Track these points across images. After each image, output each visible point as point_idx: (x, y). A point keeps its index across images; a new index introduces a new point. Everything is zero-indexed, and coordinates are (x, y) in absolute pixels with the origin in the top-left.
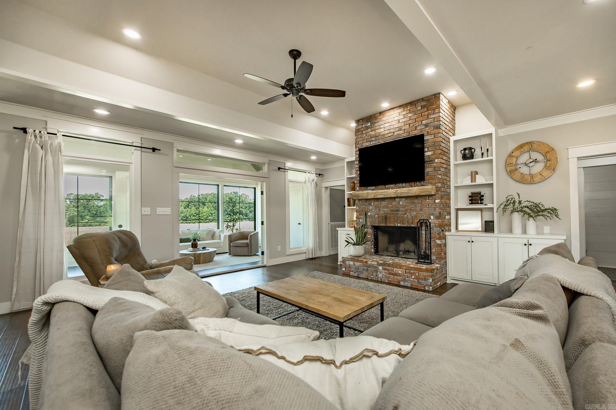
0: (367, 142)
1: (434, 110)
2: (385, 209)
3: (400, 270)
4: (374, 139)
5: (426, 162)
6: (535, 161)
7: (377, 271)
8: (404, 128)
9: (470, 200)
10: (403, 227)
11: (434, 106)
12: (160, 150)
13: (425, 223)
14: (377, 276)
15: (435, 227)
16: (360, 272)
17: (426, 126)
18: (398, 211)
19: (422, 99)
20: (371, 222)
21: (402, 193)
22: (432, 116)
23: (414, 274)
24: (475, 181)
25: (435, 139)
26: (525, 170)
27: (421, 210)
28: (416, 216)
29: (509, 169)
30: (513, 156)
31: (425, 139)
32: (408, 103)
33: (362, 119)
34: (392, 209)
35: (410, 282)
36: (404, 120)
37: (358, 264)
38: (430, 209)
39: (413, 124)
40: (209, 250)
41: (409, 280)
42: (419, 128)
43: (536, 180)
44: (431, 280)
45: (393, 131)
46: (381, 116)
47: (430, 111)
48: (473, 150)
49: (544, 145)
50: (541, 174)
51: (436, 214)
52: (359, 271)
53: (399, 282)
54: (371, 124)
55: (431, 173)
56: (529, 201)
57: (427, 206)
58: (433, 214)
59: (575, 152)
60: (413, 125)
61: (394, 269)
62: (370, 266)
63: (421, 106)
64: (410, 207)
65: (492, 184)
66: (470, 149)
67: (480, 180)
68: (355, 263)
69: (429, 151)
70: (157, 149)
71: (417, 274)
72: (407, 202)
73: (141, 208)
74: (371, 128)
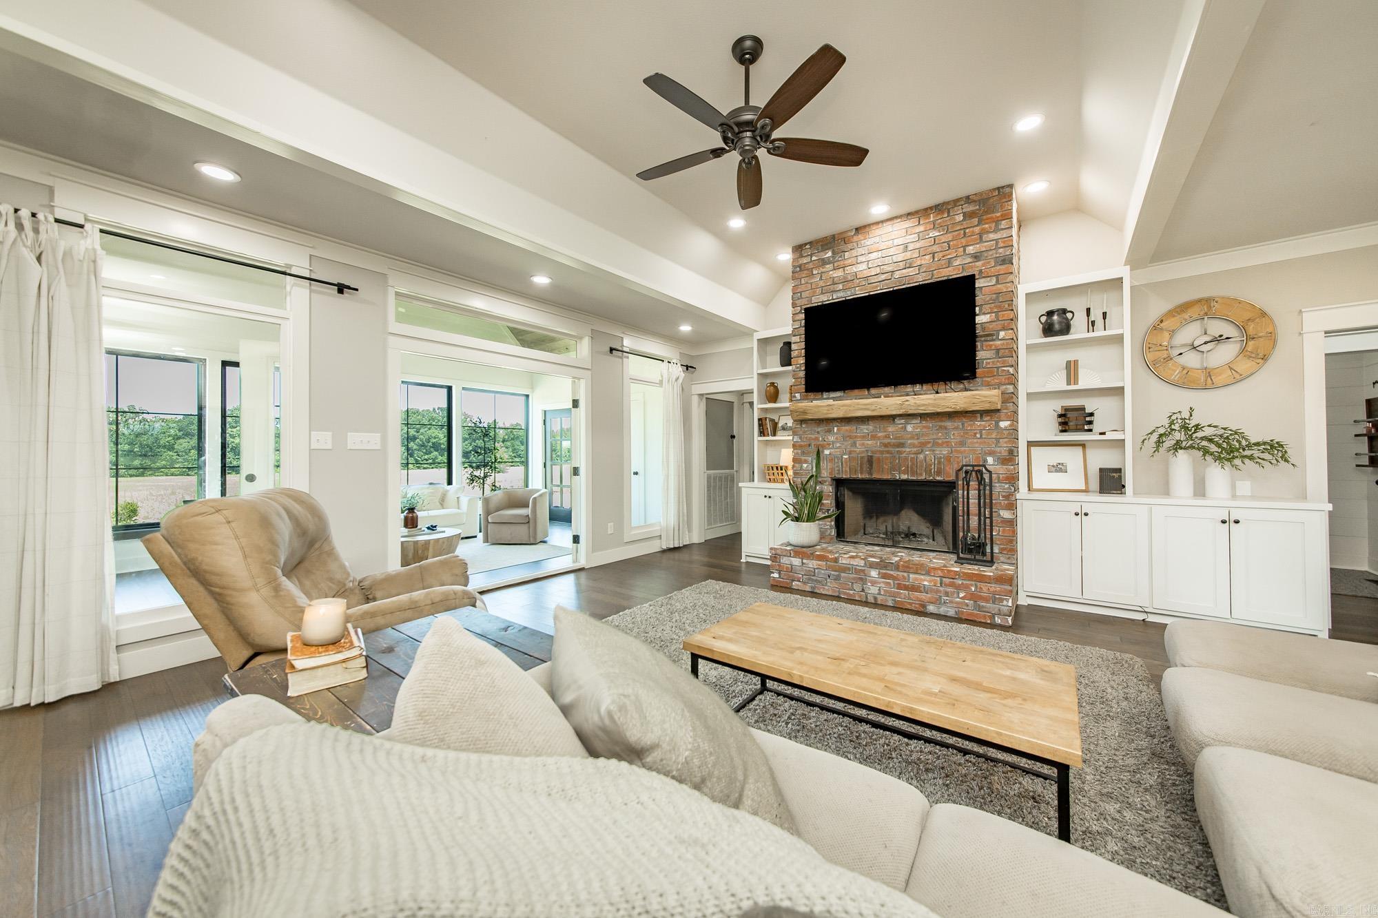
0: (822, 293)
1: (997, 221)
2: (870, 442)
3: (928, 578)
4: (840, 287)
5: (981, 336)
6: (1218, 340)
7: (863, 581)
8: (919, 263)
9: (1060, 424)
10: (913, 481)
11: (998, 214)
12: (357, 290)
13: (977, 472)
14: (863, 590)
15: (999, 482)
16: (820, 582)
17: (976, 257)
18: (902, 445)
19: (968, 199)
20: (832, 470)
21: (919, 406)
22: (992, 236)
23: (967, 587)
24: (1076, 383)
25: (999, 286)
26: (1191, 360)
27: (962, 444)
28: (948, 459)
29: (1150, 357)
30: (1162, 329)
31: (977, 286)
32: (931, 208)
33: (810, 243)
34: (886, 441)
35: (955, 605)
36: (918, 245)
37: (812, 564)
38: (985, 442)
39: (941, 254)
40: (444, 532)
41: (951, 602)
42: (957, 263)
43: (1218, 380)
44: (1010, 601)
45: (890, 269)
46: (860, 237)
47: (987, 226)
48: (1069, 315)
49: (1240, 305)
50: (1231, 369)
51: (1000, 453)
52: (816, 581)
53: (924, 606)
54: (834, 253)
55: (989, 363)
56: (1215, 427)
57: (978, 436)
58: (991, 453)
59: (1318, 320)
60: (943, 257)
61: (911, 576)
62: (845, 569)
63: (964, 214)
64: (935, 437)
65: (1123, 388)
66: (1064, 311)
67: (1087, 380)
68: (804, 561)
69: (984, 314)
70: (349, 288)
71: (973, 589)
72: (924, 427)
73: (310, 431)
74: (833, 263)
